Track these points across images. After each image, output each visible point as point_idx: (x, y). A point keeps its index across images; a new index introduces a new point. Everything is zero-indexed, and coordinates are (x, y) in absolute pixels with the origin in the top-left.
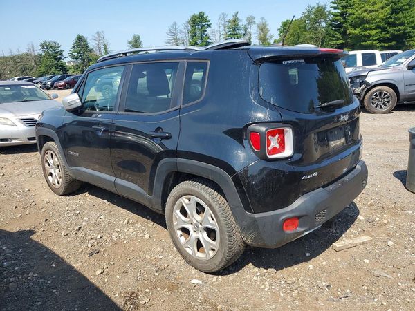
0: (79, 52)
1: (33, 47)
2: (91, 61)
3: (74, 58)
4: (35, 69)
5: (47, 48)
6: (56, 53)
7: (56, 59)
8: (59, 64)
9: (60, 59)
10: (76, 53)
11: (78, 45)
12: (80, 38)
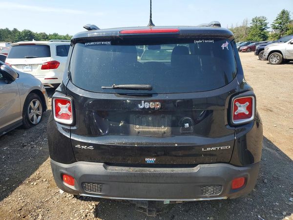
0: (280, 24)
1: (247, 22)
2: (289, 30)
3: (275, 28)
4: (244, 37)
5: (257, 21)
6: (262, 25)
7: (260, 29)
8: (262, 33)
9: (264, 29)
10: (278, 24)
11: (281, 18)
12: (283, 12)
